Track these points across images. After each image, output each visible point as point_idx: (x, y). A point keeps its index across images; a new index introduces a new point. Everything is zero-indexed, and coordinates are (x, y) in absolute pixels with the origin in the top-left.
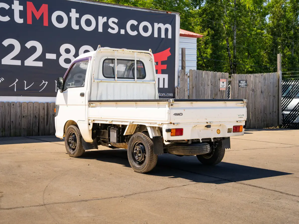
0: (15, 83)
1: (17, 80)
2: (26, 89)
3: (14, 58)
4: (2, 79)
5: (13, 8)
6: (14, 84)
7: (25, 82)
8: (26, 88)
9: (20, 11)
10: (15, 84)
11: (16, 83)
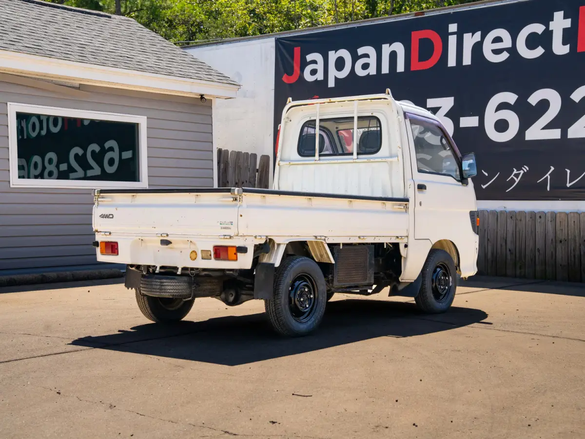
0: (548, 175)
1: (552, 168)
2: (568, 185)
3: (548, 127)
4: (525, 168)
5: (551, 29)
6: (547, 177)
7: (568, 171)
8: (569, 183)
9: (565, 30)
10: (549, 177)
11: (550, 175)
